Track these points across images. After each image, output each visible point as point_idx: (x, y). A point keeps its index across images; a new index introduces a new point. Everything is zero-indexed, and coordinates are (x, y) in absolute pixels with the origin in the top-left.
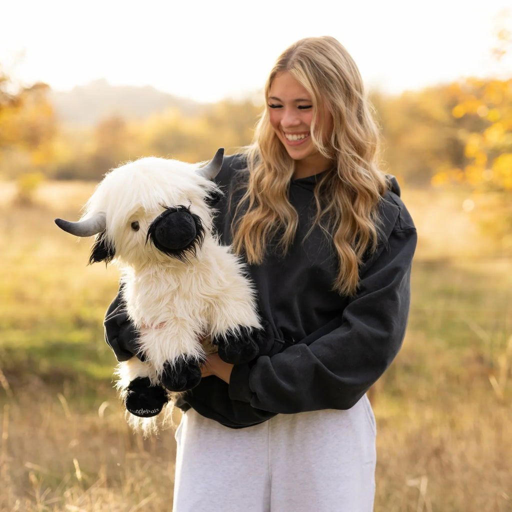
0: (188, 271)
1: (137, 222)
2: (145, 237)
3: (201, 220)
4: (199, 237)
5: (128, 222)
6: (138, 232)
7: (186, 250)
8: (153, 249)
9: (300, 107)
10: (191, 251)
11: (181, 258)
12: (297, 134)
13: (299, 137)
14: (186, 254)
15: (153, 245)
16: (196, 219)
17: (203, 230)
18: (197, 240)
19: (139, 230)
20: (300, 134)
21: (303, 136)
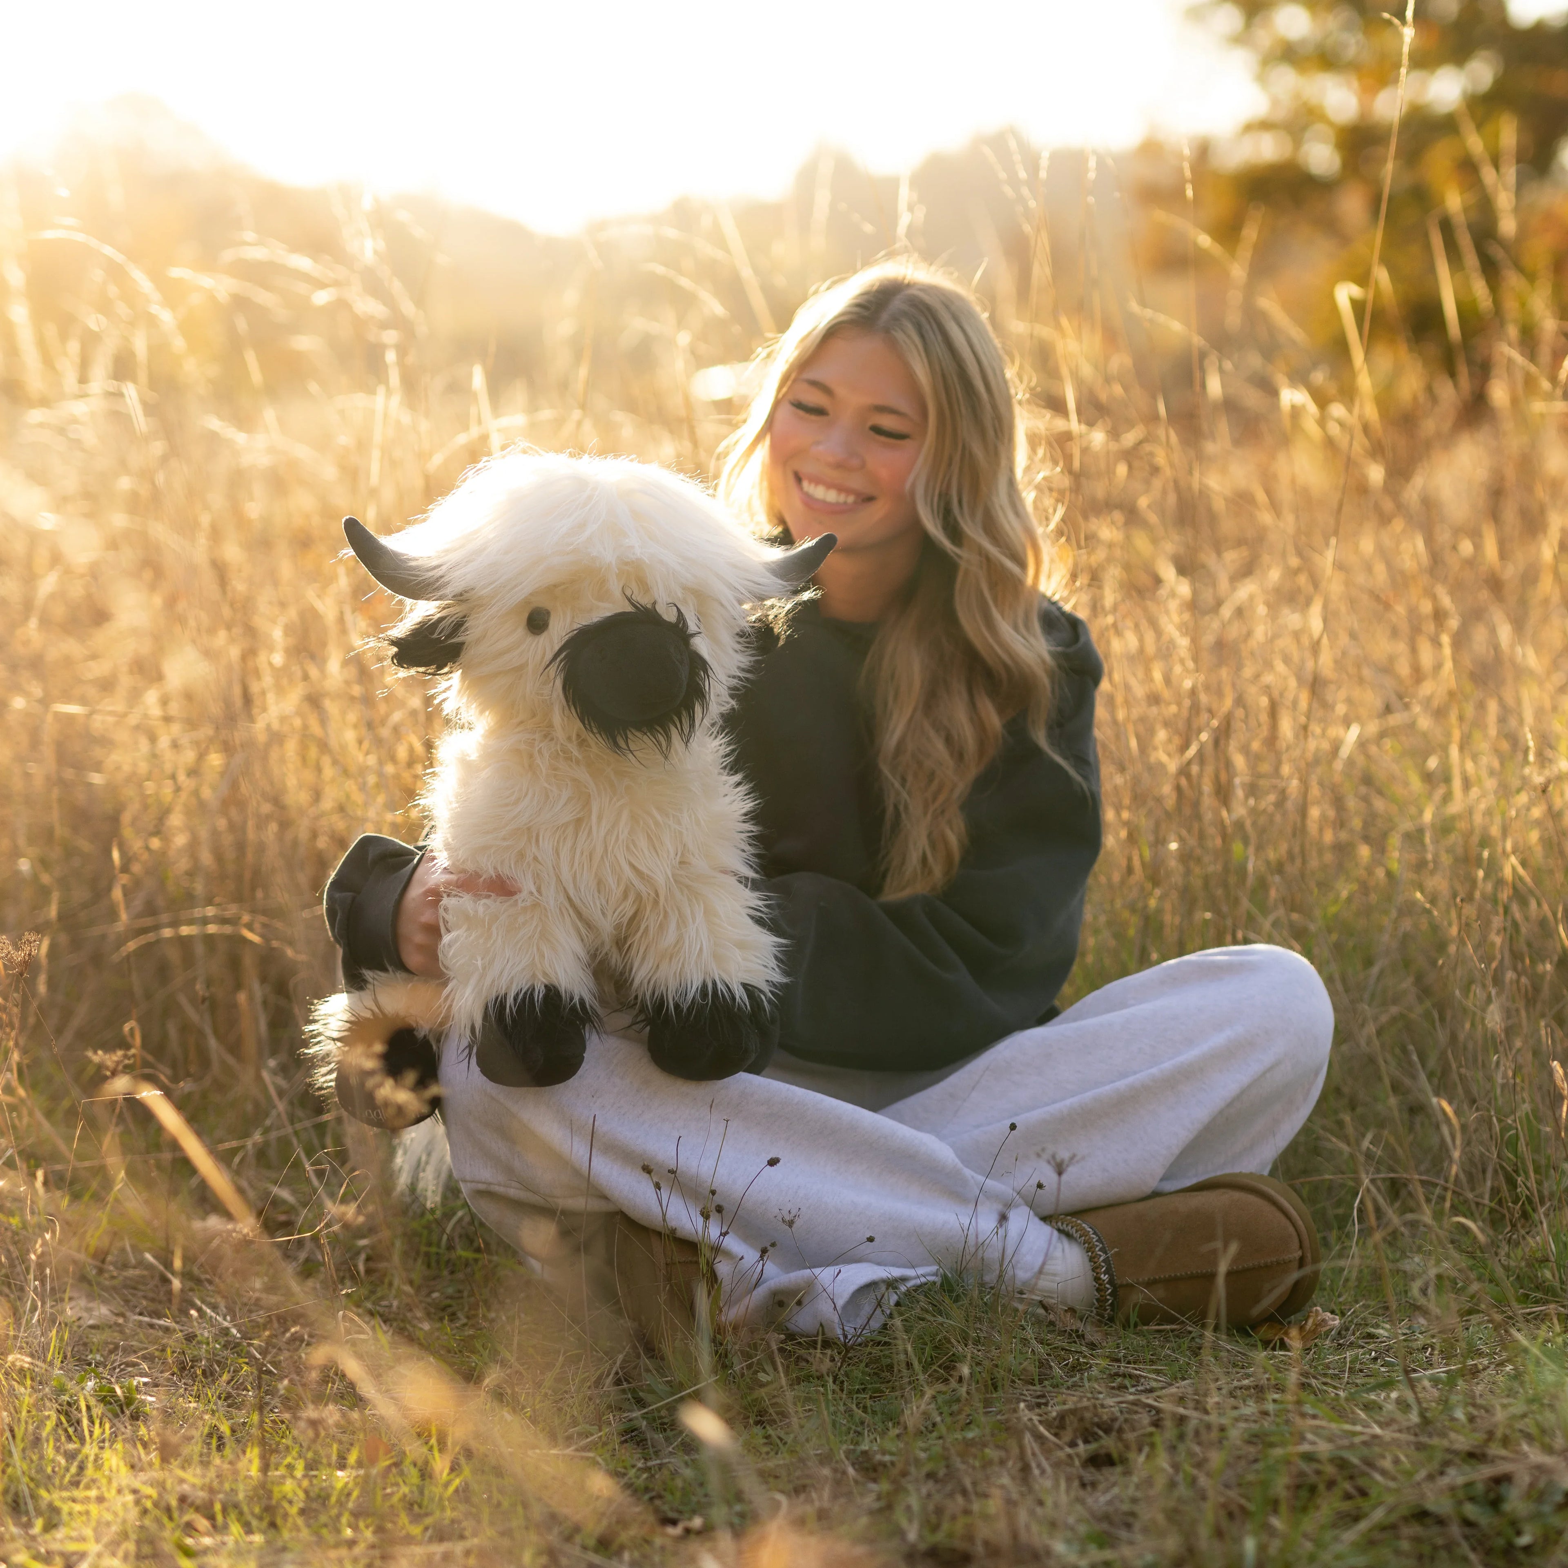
1: (548, 613)
2: (549, 656)
5: (526, 602)
6: (538, 637)
8: (555, 695)
9: (877, 430)
12: (840, 489)
13: (842, 498)
15: (559, 683)
19: (544, 635)
20: (848, 491)
21: (851, 499)
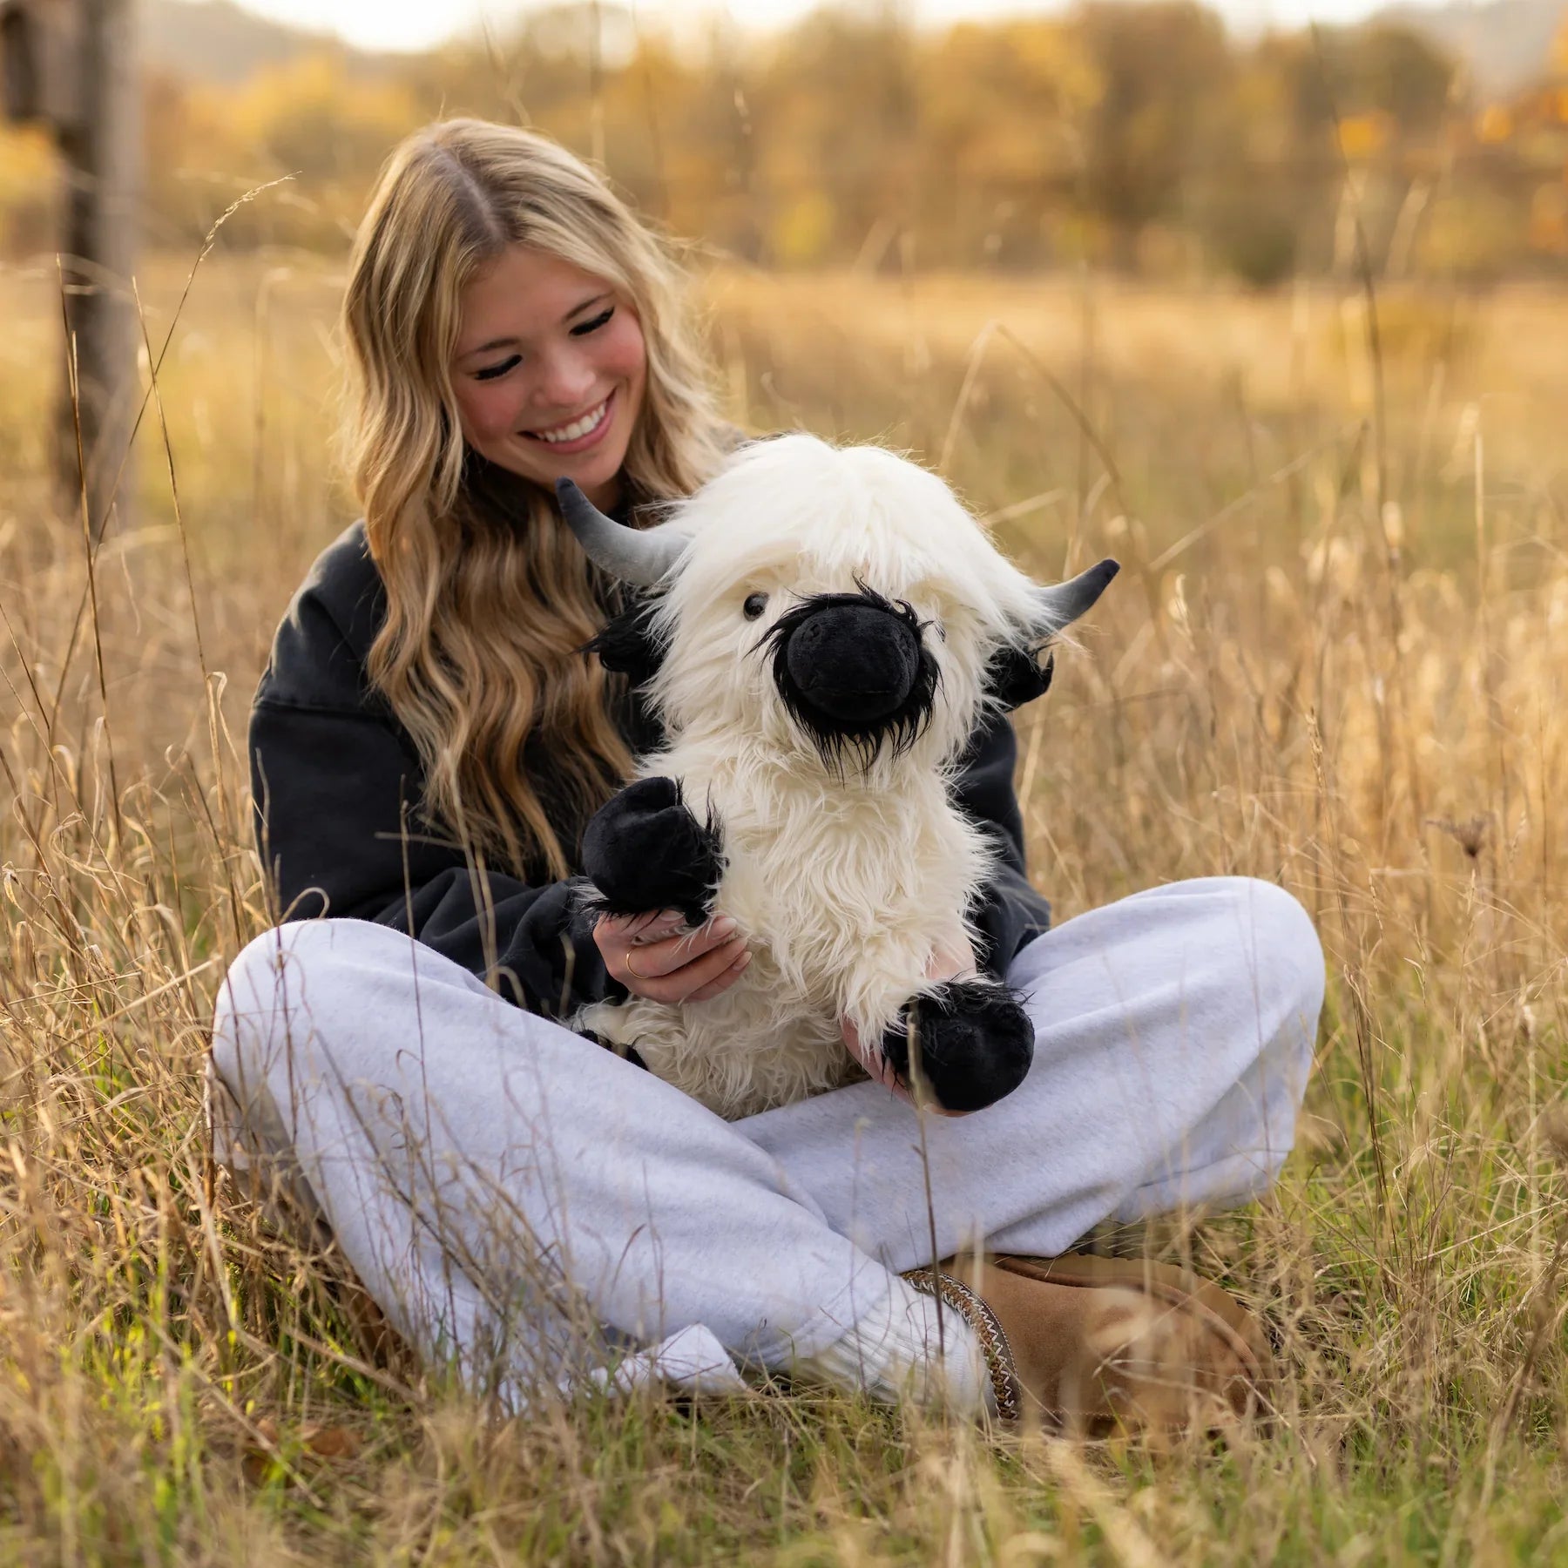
0: (822, 799)
1: (766, 597)
3: (939, 681)
4: (907, 722)
6: (752, 623)
7: (851, 738)
10: (861, 746)
11: (823, 747)
14: (842, 747)
16: (927, 668)
17: (930, 709)
18: (897, 728)
